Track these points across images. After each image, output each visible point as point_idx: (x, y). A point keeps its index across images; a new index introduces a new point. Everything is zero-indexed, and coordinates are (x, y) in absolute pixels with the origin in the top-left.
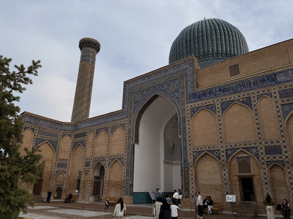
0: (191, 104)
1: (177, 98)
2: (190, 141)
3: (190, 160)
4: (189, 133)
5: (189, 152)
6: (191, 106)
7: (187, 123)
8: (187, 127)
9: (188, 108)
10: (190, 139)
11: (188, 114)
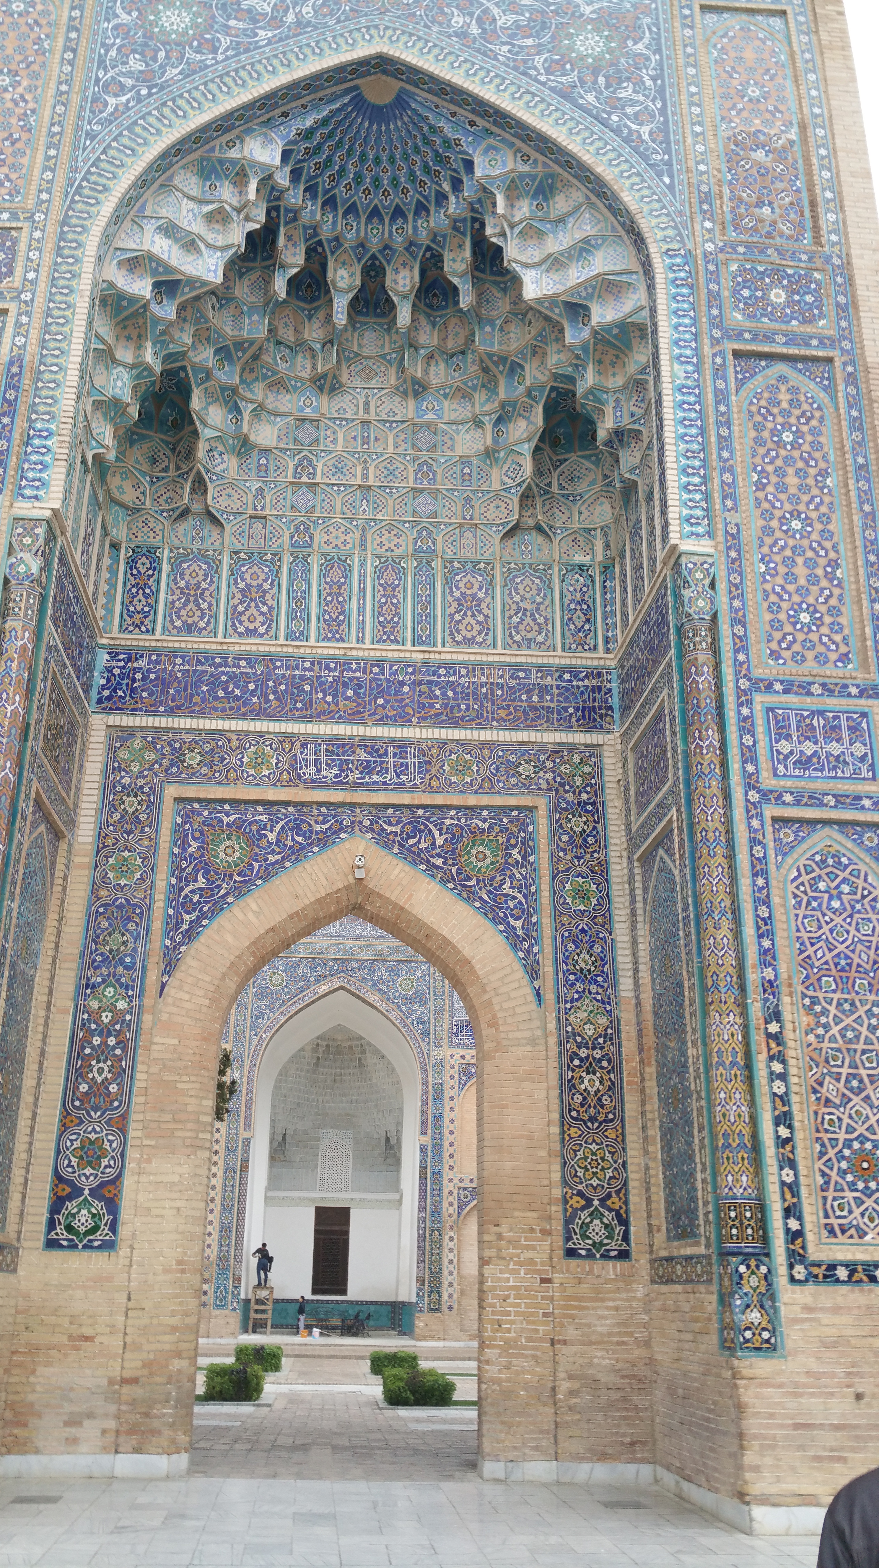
0: (462, 1052)
1: (420, 1022)
2: (451, 1156)
3: (448, 1209)
4: (452, 1133)
5: (447, 1187)
6: (463, 1057)
7: (448, 1104)
8: (447, 1115)
9: (452, 1062)
10: (451, 1150)
11: (452, 1077)
